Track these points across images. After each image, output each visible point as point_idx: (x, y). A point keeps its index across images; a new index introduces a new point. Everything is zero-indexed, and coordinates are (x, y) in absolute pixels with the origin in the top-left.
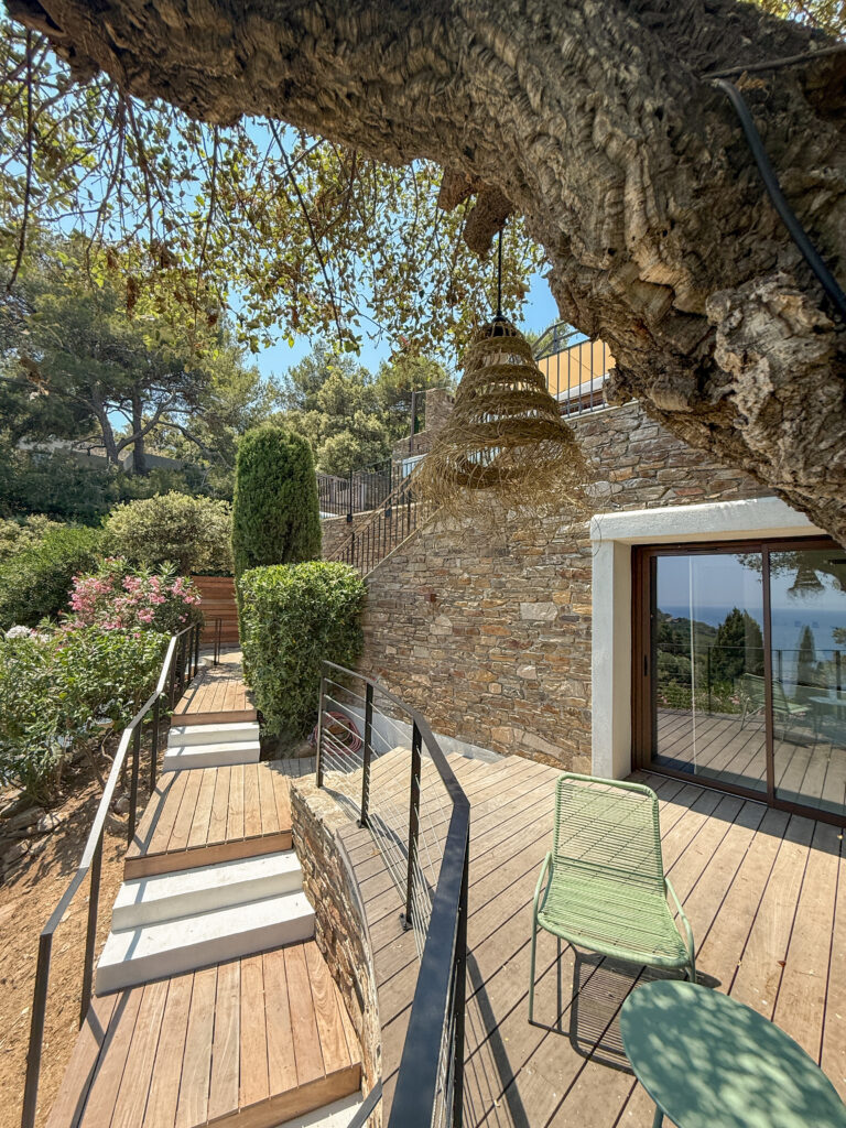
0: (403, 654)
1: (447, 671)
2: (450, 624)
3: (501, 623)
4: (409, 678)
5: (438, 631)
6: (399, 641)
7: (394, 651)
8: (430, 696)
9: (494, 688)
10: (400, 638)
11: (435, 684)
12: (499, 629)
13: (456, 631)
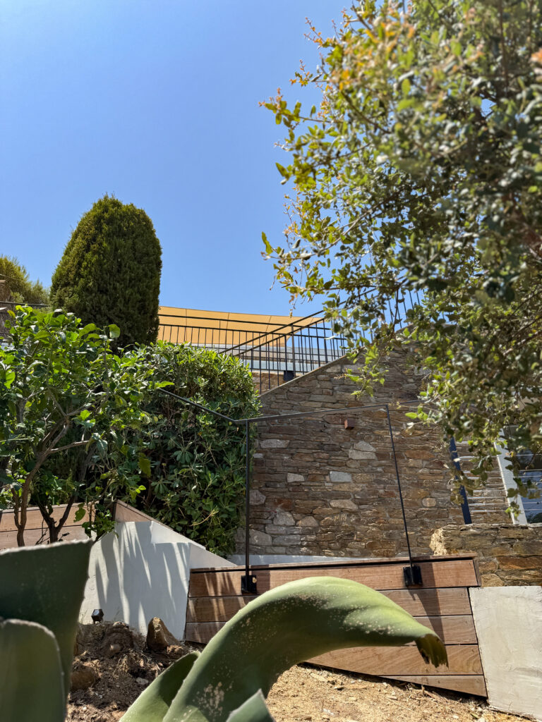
0: (313, 480)
1: (375, 493)
2: (372, 449)
3: (425, 448)
4: (326, 505)
5: (360, 456)
6: (309, 468)
7: (300, 478)
8: (358, 521)
9: (428, 502)
10: (309, 464)
11: (362, 507)
12: (423, 453)
13: (380, 455)
